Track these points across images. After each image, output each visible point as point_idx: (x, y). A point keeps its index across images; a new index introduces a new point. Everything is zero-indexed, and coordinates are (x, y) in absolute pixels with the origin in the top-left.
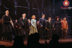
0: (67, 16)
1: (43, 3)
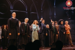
0: (70, 20)
1: (42, 6)
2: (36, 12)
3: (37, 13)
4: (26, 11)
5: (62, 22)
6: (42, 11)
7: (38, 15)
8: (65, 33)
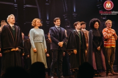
2: (36, 5)
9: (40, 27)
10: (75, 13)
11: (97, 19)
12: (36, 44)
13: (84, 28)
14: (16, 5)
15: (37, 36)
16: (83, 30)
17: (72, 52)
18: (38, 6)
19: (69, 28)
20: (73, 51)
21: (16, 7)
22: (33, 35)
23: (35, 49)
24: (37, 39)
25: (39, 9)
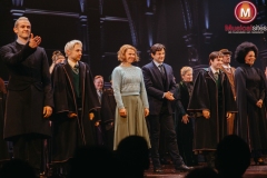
2: (126, 17)
3: (129, 19)
4: (78, 11)
5: (252, 53)
6: (150, 10)
7: (132, 28)
8: (261, 101)
9: (134, 64)
10: (208, 31)
11: (252, 45)
12: (125, 99)
13: (226, 64)
14: (84, 18)
15: (129, 82)
16: (225, 67)
17: (199, 115)
18: (130, 18)
19: (196, 63)
20: (201, 112)
21: (84, 23)
22: (119, 81)
23: (124, 110)
24: (127, 88)
25: (131, 25)
